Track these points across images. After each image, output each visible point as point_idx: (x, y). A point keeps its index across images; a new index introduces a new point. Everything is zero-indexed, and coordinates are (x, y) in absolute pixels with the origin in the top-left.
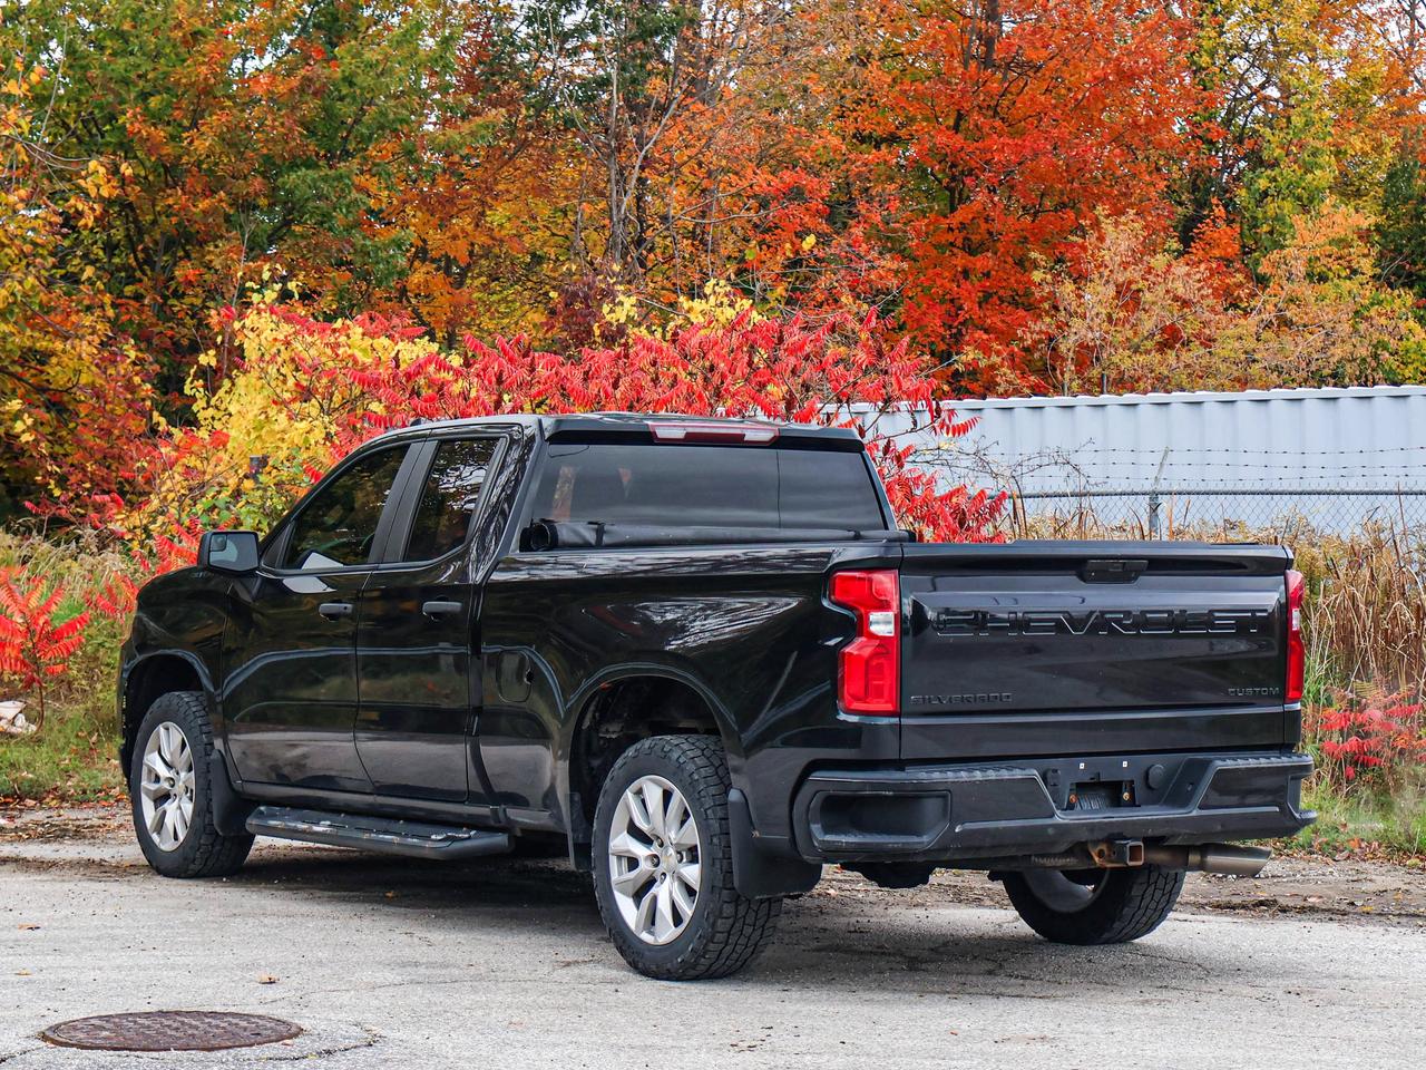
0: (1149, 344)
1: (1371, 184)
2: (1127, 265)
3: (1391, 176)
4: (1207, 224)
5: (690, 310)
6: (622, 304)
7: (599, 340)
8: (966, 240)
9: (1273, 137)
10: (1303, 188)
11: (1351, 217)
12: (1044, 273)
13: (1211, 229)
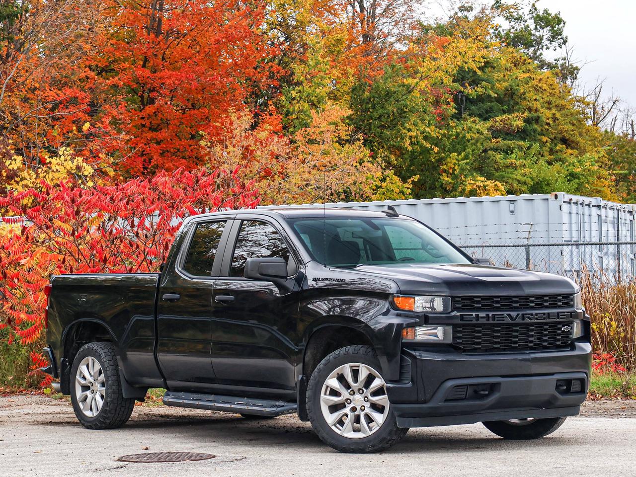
0: (257, 177)
1: (342, 93)
2: (247, 137)
3: (354, 89)
4: (266, 114)
5: (50, 163)
6: (15, 160)
7: (4, 178)
8: (151, 123)
9: (299, 70)
10: (316, 97)
11: (339, 111)
12: (206, 142)
13: (268, 117)
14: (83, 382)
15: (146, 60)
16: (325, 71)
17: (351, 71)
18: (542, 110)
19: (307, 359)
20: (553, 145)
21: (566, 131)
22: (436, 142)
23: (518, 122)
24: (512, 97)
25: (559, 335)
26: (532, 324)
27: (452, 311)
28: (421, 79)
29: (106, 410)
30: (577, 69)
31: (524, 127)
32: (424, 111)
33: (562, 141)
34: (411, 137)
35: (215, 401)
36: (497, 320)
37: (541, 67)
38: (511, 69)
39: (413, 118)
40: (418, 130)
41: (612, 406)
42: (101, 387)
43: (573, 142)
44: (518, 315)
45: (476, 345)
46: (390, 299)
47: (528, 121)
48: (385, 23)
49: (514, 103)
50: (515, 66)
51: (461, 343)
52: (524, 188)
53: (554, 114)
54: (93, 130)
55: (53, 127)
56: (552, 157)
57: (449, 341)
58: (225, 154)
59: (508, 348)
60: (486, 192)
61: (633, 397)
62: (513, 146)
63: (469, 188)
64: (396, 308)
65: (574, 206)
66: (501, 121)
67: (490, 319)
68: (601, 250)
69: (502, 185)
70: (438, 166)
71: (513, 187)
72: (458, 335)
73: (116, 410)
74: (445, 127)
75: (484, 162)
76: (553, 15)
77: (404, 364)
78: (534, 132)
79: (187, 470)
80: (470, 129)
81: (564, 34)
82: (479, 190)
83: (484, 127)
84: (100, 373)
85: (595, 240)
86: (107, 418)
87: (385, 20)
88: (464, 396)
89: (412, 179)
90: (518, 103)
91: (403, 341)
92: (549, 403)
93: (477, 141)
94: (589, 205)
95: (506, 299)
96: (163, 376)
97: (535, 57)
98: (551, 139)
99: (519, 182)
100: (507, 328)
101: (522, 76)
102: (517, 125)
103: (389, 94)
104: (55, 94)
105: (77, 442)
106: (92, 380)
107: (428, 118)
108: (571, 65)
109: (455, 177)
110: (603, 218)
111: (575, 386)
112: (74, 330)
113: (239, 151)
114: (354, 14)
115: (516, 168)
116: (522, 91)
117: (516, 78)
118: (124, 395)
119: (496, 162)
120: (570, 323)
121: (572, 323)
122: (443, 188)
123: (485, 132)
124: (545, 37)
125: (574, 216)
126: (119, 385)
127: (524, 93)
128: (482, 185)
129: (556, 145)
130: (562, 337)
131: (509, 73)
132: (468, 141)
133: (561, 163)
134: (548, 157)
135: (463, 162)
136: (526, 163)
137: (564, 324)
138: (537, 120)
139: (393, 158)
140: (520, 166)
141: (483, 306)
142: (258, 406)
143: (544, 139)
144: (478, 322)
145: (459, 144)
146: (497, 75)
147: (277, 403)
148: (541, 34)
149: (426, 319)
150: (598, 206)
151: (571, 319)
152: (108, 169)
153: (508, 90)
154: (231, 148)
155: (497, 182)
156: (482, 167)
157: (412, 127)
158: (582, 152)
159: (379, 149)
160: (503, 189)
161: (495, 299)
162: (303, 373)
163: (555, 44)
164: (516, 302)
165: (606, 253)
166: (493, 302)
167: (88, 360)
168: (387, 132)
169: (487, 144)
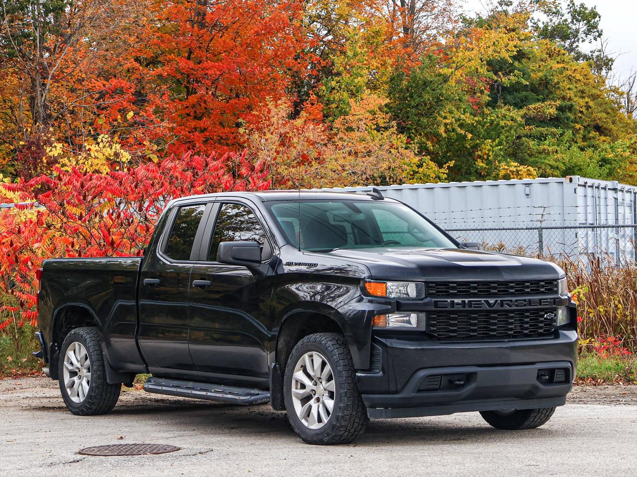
0: (294, 163)
1: (381, 83)
2: (284, 125)
3: (392, 79)
4: (307, 104)
5: (90, 150)
6: (56, 147)
7: (45, 165)
8: (195, 112)
9: (338, 61)
10: (354, 86)
11: (377, 100)
12: (245, 129)
13: (310, 106)
14: (70, 367)
15: (190, 53)
16: (363, 62)
17: (390, 61)
18: (575, 99)
19: (280, 346)
20: (587, 132)
21: (599, 119)
22: (472, 129)
23: (551, 110)
24: (546, 87)
25: (542, 322)
26: (512, 311)
27: (426, 297)
28: (456, 69)
29: (91, 396)
30: (612, 60)
31: (557, 114)
32: (460, 100)
33: (596, 128)
34: (446, 125)
35: (193, 389)
36: (474, 307)
37: (577, 59)
38: (546, 59)
39: (449, 107)
40: (453, 117)
41: (613, 392)
42: (87, 372)
43: (606, 129)
44: (496, 301)
45: (452, 333)
46: (361, 284)
47: (560, 109)
48: (425, 16)
49: (549, 92)
50: (550, 57)
51: (435, 330)
52: (557, 173)
53: (587, 103)
54: (138, 119)
55: (99, 115)
56: (585, 143)
57: (423, 328)
58: (263, 141)
59: (486, 336)
60: (519, 177)
61: (635, 382)
62: (546, 132)
63: (502, 173)
64: (367, 294)
65: (589, 190)
66: (534, 109)
67: (466, 306)
68: (617, 233)
69: (535, 170)
70: (474, 152)
71: (545, 172)
72: (432, 322)
73: (101, 395)
74: (480, 114)
75: (519, 148)
76: (590, 9)
77: (375, 352)
78: (567, 120)
79: (143, 465)
80: (504, 116)
81: (600, 28)
82: (513, 174)
83: (517, 115)
84: (86, 359)
85: (611, 222)
86: (93, 404)
87: (424, 14)
88: (437, 387)
89: (447, 165)
90: (552, 93)
91: (374, 328)
92: (530, 394)
93: (511, 128)
94: (605, 189)
95: (485, 285)
96: (145, 362)
97: (571, 49)
98: (584, 126)
99: (552, 167)
100: (485, 315)
101: (556, 66)
102: (550, 113)
103: (426, 84)
104: (101, 85)
105: (56, 430)
106: (78, 365)
107: (464, 107)
108: (606, 56)
109: (489, 163)
110: (620, 200)
111: (558, 376)
112: (63, 315)
113: (275, 138)
114: (394, 8)
115: (548, 154)
116: (556, 81)
117: (551, 68)
118: (108, 381)
119: (529, 148)
120: (554, 310)
121: (556, 309)
122: (478, 173)
123: (519, 119)
124: (581, 30)
125: (589, 200)
126: (104, 371)
127: (558, 83)
128: (515, 170)
129: (589, 132)
130: (545, 325)
131: (544, 64)
132: (503, 127)
133: (593, 149)
134: (581, 143)
135: (497, 148)
136: (558, 149)
137: (547, 311)
138: (570, 108)
139: (429, 144)
140: (553, 152)
141: (458, 291)
142: (232, 394)
143: (578, 126)
144: (453, 309)
145: (494, 131)
146: (532, 66)
147: (253, 392)
148: (578, 28)
149: (399, 306)
150: (615, 190)
151: (554, 306)
152: (152, 156)
153: (542, 80)
154: (268, 135)
155: (530, 168)
156: (517, 153)
157: (448, 115)
158: (615, 139)
159: (416, 136)
160: (535, 174)
161: (472, 285)
162: (276, 361)
163: (590, 37)
164: (495, 288)
165: (623, 236)
166: (470, 288)
167: (75, 345)
168: (424, 120)
169: (522, 132)
